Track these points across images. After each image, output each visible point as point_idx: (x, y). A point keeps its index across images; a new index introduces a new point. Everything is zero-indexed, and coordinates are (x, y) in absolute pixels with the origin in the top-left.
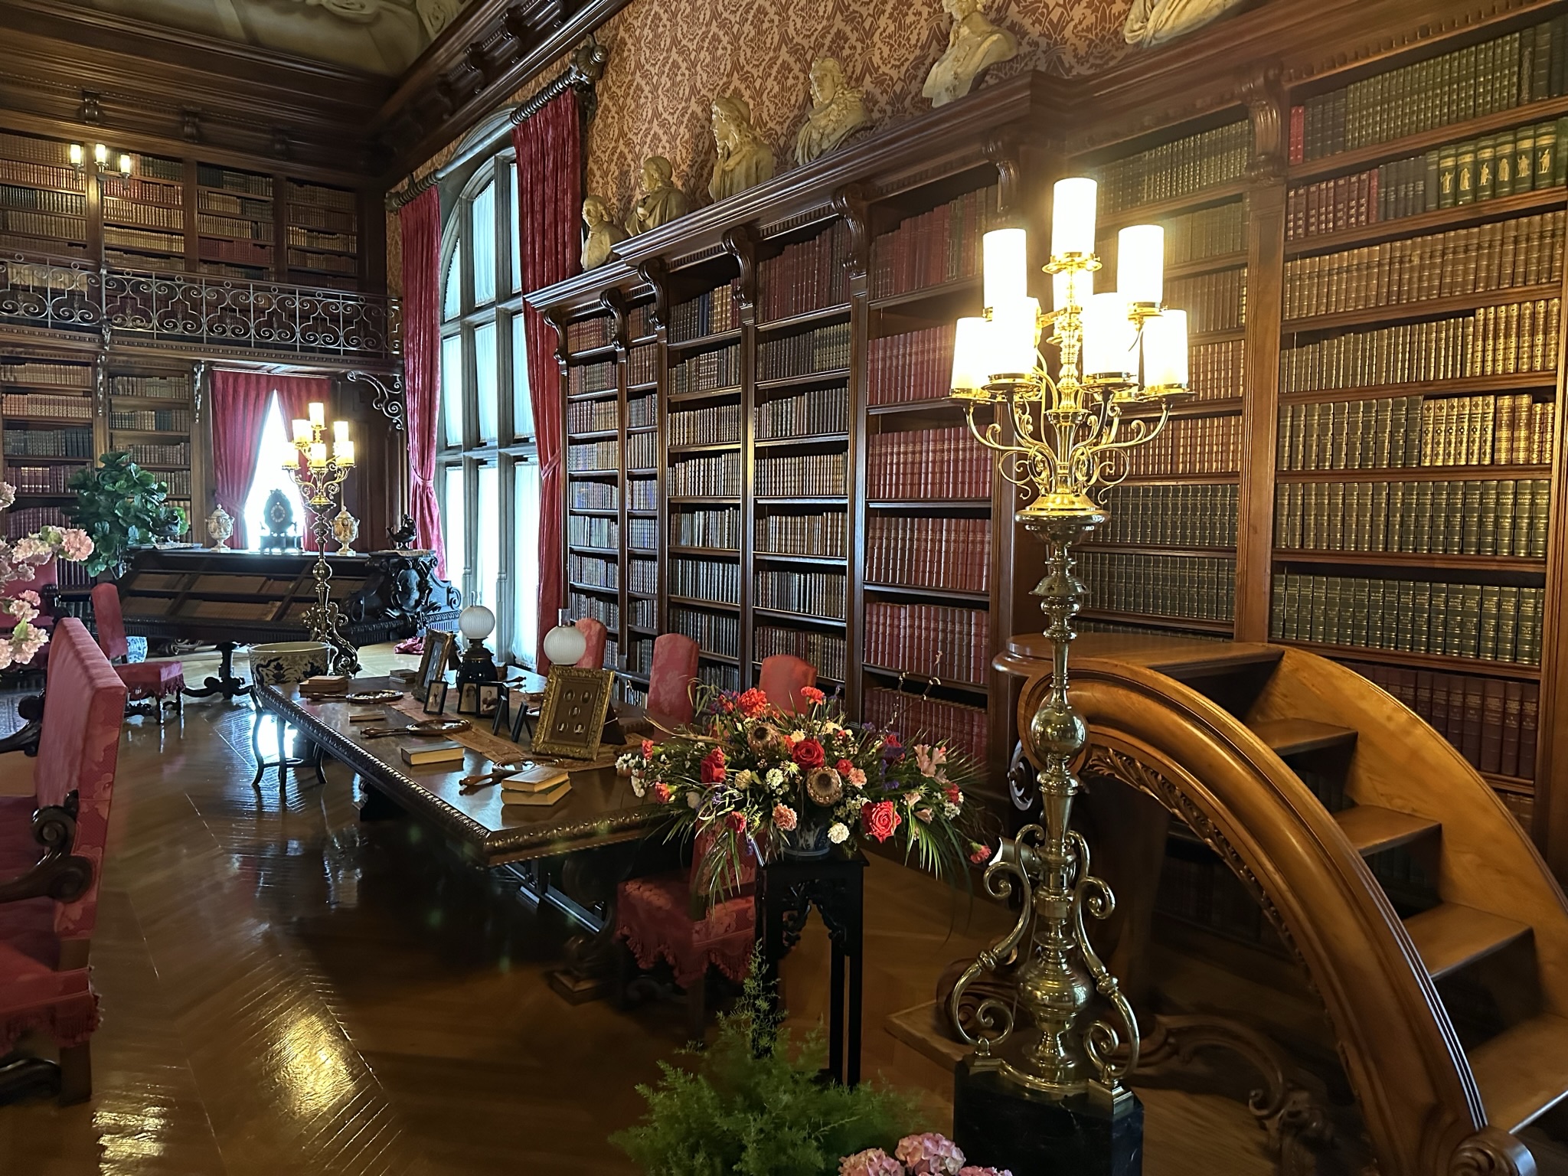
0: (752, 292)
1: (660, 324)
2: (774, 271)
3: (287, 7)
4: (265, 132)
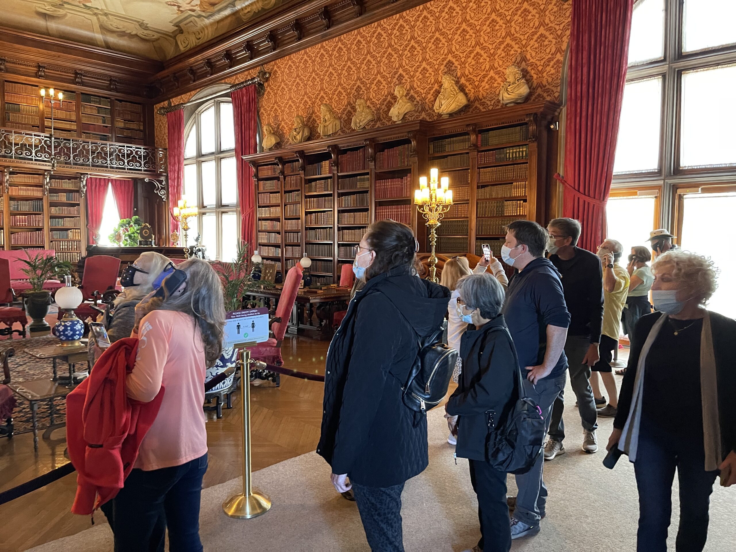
0: (337, 164)
1: (302, 170)
2: (344, 158)
3: (122, 34)
4: (107, 80)
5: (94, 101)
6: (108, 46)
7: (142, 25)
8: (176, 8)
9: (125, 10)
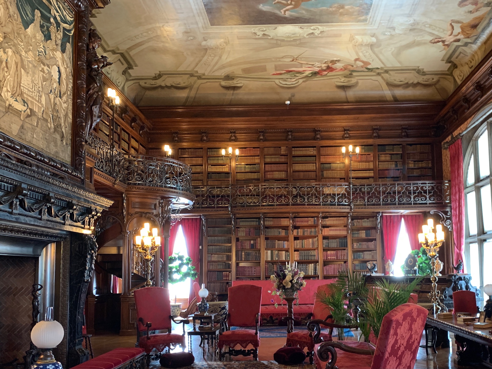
3: (407, 86)
4: (399, 130)
5: (388, 150)
6: (396, 100)
7: (419, 72)
8: (441, 43)
9: (400, 62)
